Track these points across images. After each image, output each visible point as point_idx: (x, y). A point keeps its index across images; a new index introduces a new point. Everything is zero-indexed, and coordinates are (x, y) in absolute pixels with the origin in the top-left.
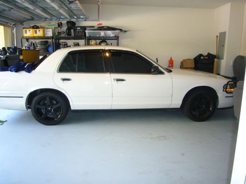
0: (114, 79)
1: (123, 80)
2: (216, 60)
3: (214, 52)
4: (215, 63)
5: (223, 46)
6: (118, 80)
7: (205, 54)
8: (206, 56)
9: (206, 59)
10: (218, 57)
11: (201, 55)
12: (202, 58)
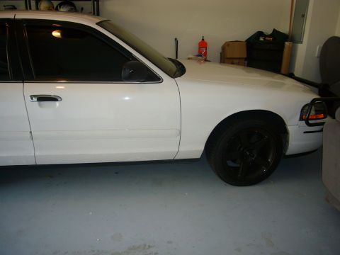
0: (32, 97)
1: (54, 99)
2: (287, 43)
3: (284, 29)
4: (286, 51)
5: (303, 16)
6: (42, 99)
7: (268, 31)
8: (270, 36)
9: (269, 42)
10: (293, 38)
11: (260, 34)
12: (262, 39)
